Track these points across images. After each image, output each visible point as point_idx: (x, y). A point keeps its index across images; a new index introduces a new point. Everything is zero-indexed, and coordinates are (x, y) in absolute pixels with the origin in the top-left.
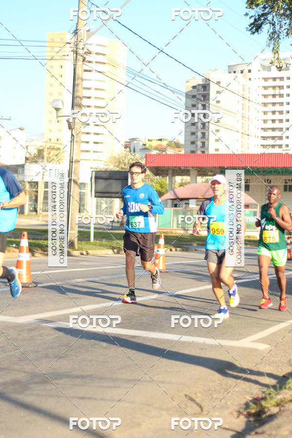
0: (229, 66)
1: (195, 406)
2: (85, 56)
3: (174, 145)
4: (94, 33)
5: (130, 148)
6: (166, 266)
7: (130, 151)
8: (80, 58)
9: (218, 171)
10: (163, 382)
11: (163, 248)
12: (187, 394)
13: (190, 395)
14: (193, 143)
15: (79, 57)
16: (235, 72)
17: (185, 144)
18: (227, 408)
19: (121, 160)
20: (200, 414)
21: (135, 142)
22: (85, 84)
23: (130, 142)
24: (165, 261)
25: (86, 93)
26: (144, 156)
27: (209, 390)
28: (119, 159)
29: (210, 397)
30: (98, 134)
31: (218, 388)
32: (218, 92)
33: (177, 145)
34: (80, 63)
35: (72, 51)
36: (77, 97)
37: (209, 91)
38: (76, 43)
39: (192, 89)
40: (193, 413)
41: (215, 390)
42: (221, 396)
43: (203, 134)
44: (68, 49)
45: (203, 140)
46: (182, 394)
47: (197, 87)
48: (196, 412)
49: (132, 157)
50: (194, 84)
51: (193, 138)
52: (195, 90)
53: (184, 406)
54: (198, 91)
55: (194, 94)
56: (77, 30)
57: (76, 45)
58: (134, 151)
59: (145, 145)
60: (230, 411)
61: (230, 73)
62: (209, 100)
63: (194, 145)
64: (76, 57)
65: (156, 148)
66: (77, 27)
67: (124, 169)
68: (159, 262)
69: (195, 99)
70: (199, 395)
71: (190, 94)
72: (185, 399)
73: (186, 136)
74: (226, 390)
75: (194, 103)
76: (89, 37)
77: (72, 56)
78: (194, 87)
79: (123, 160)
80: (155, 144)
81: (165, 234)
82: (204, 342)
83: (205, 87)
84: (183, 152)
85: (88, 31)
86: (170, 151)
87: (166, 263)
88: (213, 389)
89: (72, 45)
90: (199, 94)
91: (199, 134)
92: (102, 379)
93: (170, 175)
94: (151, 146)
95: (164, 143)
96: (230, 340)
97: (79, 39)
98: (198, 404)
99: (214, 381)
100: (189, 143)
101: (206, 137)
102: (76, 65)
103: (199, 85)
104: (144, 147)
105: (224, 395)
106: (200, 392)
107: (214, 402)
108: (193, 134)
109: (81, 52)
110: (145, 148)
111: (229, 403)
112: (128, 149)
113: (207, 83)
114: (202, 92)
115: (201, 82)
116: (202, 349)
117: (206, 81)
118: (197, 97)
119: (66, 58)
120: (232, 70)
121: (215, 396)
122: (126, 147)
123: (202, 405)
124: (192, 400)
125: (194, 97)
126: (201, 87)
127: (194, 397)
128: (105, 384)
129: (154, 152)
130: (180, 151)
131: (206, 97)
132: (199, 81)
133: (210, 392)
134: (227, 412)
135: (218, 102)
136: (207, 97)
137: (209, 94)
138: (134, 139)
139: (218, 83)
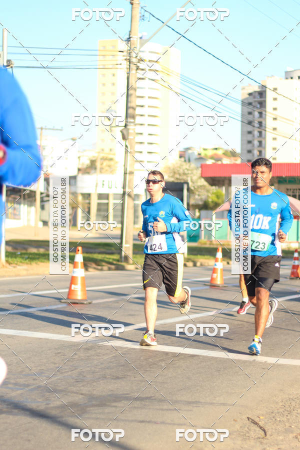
0: (286, 72)
1: (258, 429)
2: (138, 64)
3: (229, 154)
4: (147, 41)
5: (185, 158)
6: (224, 280)
7: (185, 161)
8: (133, 67)
9: (276, 181)
10: (224, 404)
11: (221, 262)
12: (249, 417)
13: (253, 418)
14: (249, 152)
15: (132, 65)
16: (292, 78)
17: (242, 153)
18: (292, 432)
19: (176, 171)
20: (263, 438)
21: (190, 151)
22: (138, 93)
23: (184, 152)
24: (222, 275)
25: (139, 102)
26: (199, 166)
27: (273, 413)
28: (173, 169)
29: (274, 419)
30: (151, 144)
31: (281, 410)
32: (275, 99)
33: (233, 154)
34: (133, 72)
35: (126, 60)
36: (130, 108)
37: (265, 97)
38: (129, 51)
39: (248, 96)
40: (257, 437)
41: (278, 413)
42: (285, 419)
43: (260, 142)
44: (121, 58)
45: (260, 149)
46: (245, 417)
47: (254, 94)
48: (259, 436)
49: (187, 167)
50: (251, 91)
51: (249, 147)
52: (251, 97)
53: (246, 429)
54: (254, 98)
55: (250, 101)
56: (130, 38)
57: (130, 54)
58: (189, 161)
59: (199, 154)
60: (295, 435)
61: (287, 78)
62: (265, 107)
63: (251, 154)
64: (130, 66)
65: (212, 158)
66: (130, 35)
67: (180, 179)
68: (217, 276)
69: (251, 107)
70: (261, 418)
71: (246, 101)
72: (248, 422)
73: (242, 145)
74: (290, 412)
75: (250, 110)
76: (142, 45)
77: (125, 64)
78: (250, 94)
79: (178, 171)
80: (210, 153)
81: (223, 247)
82: (266, 362)
83: (262, 94)
84: (239, 161)
85: (141, 38)
86: (226, 161)
87: (224, 277)
88: (276, 411)
89: (125, 53)
90: (255, 101)
91: (256, 143)
92: (161, 401)
93: (226, 185)
94: (206, 155)
95: (220, 152)
96: (292, 358)
97: (132, 47)
98: (261, 428)
99: (277, 403)
100: (246, 152)
101: (263, 145)
102: (129, 73)
103: (255, 92)
104: (198, 157)
105: (288, 418)
106: (263, 415)
107: (277, 425)
108: (250, 142)
109: (134, 60)
110: (200, 158)
111: (293, 426)
112: (183, 159)
113: (264, 90)
114: (258, 99)
115: (257, 89)
116: (264, 369)
117: (262, 88)
118: (254, 104)
119: (119, 66)
120: (289, 76)
121: (278, 419)
122: (181, 157)
123: (266, 429)
124: (256, 423)
125: (250, 104)
126: (257, 94)
127: (257, 420)
128: (165, 407)
129: (210, 162)
130: (236, 160)
131: (262, 104)
132: (256, 88)
133: (274, 414)
134: (291, 436)
135: (275, 109)
136: (264, 104)
137: (265, 101)
138: (188, 149)
139: (275, 89)
